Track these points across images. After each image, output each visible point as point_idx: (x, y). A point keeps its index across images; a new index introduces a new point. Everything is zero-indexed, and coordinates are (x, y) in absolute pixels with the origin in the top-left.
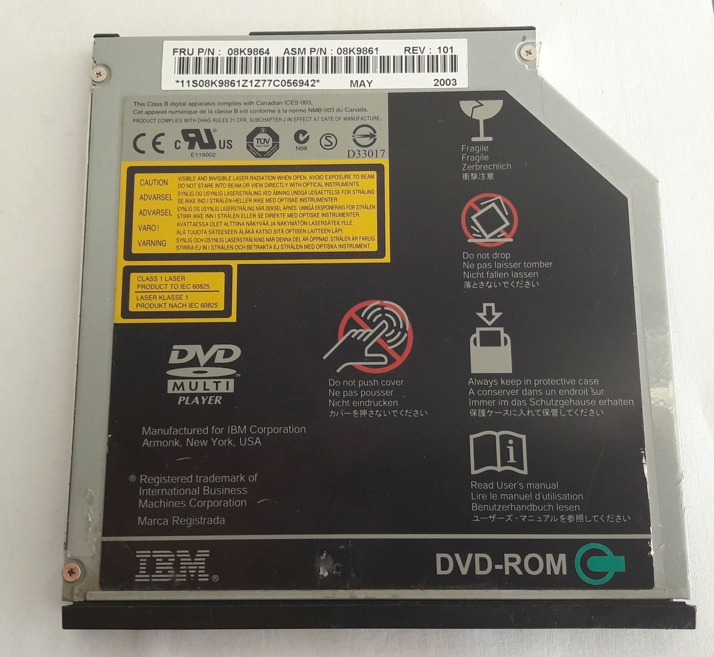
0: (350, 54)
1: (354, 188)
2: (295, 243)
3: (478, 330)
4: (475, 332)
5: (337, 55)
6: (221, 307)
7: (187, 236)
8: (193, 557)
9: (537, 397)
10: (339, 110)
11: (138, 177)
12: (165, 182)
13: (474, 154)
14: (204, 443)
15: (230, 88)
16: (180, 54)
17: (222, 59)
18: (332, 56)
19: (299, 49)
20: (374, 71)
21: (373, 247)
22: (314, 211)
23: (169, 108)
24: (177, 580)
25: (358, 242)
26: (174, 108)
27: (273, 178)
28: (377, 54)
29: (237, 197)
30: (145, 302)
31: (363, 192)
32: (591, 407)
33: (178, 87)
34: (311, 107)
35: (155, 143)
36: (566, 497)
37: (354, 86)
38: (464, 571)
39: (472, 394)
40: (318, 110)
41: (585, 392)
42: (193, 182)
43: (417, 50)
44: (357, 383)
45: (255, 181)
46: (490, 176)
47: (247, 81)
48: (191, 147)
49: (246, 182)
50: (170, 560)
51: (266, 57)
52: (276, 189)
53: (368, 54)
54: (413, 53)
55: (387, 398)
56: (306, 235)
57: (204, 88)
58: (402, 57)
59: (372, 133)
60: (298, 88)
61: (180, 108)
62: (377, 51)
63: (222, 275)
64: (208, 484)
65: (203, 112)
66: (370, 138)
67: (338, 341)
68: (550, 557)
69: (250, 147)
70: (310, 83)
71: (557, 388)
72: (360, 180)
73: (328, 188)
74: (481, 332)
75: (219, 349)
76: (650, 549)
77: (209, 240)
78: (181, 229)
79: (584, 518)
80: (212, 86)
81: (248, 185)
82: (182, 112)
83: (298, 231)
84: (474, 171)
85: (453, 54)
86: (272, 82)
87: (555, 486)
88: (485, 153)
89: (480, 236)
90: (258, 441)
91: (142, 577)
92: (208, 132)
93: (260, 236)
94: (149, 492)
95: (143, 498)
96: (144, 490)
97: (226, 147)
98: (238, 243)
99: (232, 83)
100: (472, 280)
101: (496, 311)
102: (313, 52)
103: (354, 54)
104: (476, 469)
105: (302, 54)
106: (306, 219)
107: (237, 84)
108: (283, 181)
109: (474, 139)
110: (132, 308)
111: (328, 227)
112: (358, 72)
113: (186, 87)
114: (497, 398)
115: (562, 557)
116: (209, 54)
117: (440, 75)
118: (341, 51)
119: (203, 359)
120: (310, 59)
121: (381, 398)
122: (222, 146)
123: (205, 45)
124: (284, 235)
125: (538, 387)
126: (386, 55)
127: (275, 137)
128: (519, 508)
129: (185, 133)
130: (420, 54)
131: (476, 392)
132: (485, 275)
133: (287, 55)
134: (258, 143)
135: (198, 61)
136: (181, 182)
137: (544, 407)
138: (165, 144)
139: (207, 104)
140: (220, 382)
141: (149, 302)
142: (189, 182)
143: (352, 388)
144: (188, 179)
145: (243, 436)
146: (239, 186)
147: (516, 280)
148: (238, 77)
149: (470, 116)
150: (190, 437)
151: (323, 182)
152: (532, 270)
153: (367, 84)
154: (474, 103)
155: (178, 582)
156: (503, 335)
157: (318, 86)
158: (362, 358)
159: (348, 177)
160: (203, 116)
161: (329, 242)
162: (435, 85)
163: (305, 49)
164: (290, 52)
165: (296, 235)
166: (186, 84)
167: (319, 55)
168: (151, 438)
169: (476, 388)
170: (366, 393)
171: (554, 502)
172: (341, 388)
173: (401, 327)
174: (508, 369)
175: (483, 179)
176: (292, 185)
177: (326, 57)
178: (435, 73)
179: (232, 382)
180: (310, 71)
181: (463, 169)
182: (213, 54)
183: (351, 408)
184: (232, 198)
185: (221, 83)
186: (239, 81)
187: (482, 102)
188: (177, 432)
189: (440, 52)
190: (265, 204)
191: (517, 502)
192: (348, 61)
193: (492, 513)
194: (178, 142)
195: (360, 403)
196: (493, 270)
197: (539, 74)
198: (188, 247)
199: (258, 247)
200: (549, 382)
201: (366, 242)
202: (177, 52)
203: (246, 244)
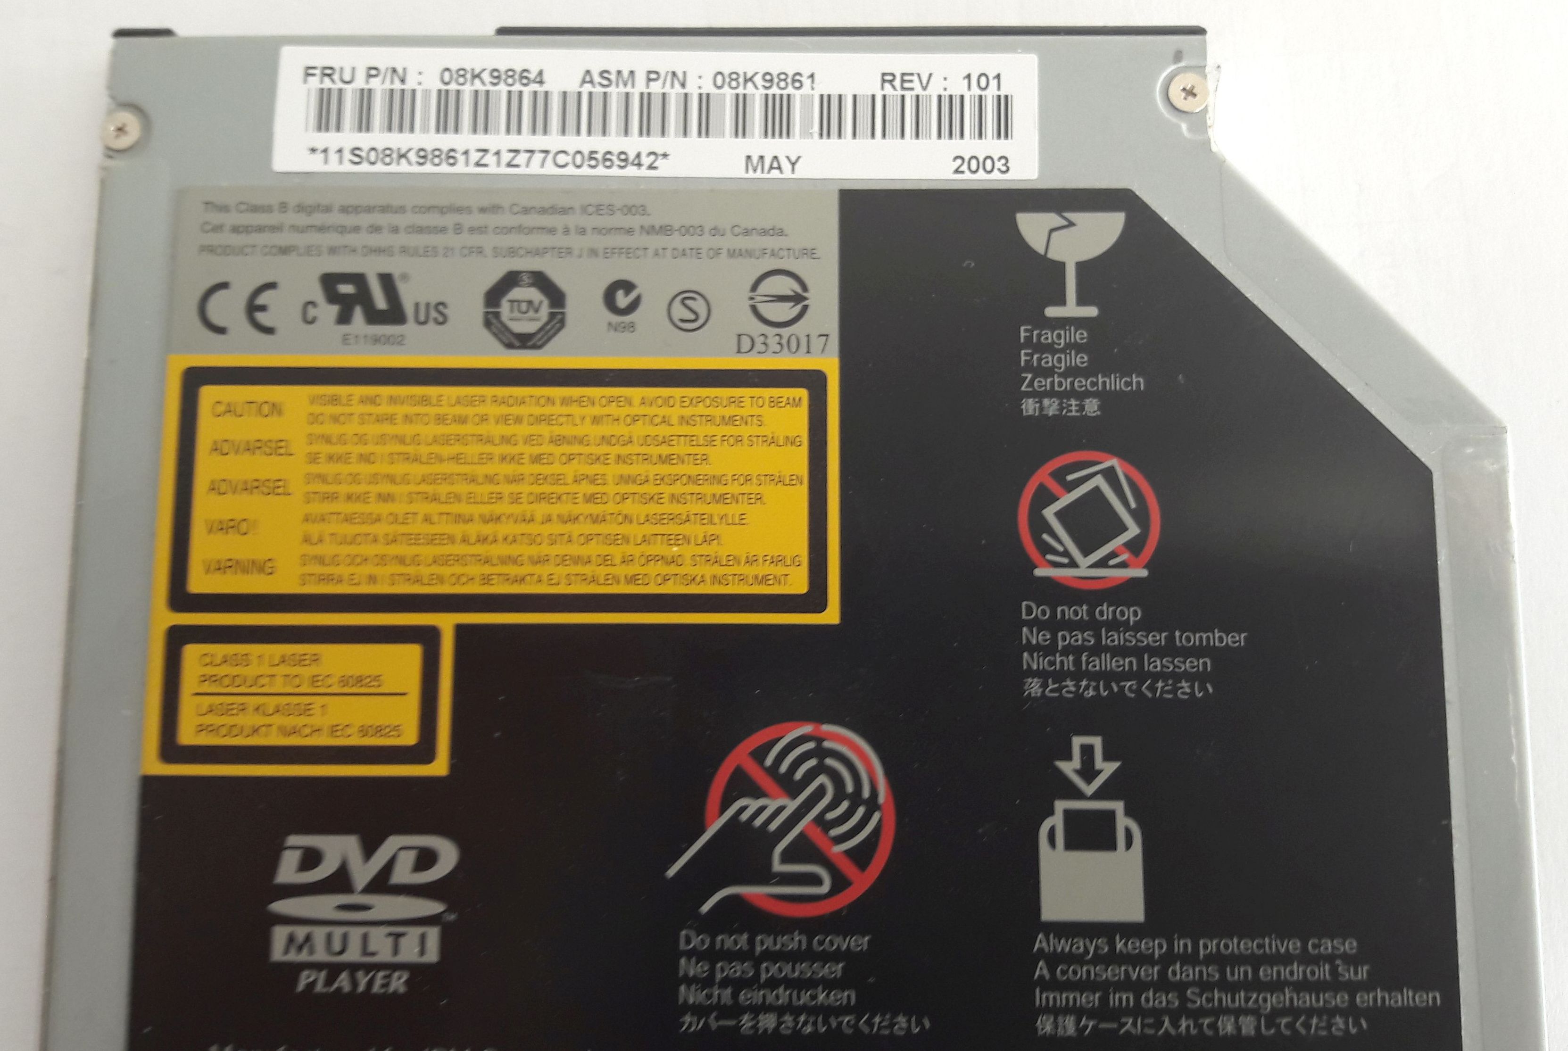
0: (745, 87)
1: (752, 429)
2: (602, 570)
3: (1060, 805)
4: (1051, 812)
5: (713, 90)
6: (410, 737)
7: (327, 550)
9: (1204, 986)
10: (716, 231)
11: (208, 395)
12: (276, 409)
13: (1050, 348)
15: (444, 168)
17: (427, 93)
18: (701, 91)
19: (619, 72)
20: (806, 133)
22: (650, 489)
23: (291, 218)
26: (303, 220)
27: (549, 400)
28: (813, 89)
29: (456, 449)
30: (217, 721)
32: (1337, 1011)
33: (316, 164)
34: (647, 221)
35: (253, 308)
37: (755, 170)
39: (1043, 976)
40: (665, 230)
41: (1324, 972)
42: (347, 409)
43: (911, 81)
44: (752, 941)
45: (504, 410)
46: (1093, 407)
47: (485, 151)
48: (345, 318)
49: (480, 409)
51: (535, 93)
52: (557, 430)
53: (790, 90)
54: (903, 88)
55: (828, 984)
56: (631, 549)
57: (379, 168)
58: (873, 97)
59: (799, 290)
60: (615, 171)
61: (318, 219)
62: (813, 82)
65: (375, 229)
66: (792, 304)
67: (703, 830)
69: (492, 321)
70: (646, 161)
71: (1255, 960)
72: (766, 411)
73: (686, 429)
74: (1067, 812)
75: (402, 847)
77: (383, 560)
78: (313, 530)
81: (484, 418)
82: (320, 229)
83: (613, 540)
84: (1051, 394)
85: (1002, 92)
86: (550, 157)
88: (1078, 348)
89: (1065, 561)
92: (387, 281)
97: (431, 318)
98: (458, 569)
99: (450, 156)
100: (1043, 676)
101: (1105, 754)
103: (756, 87)
105: (625, 85)
106: (629, 507)
107: (461, 158)
108: (574, 410)
109: (1051, 311)
110: (186, 735)
111: (688, 529)
112: (766, 135)
113: (334, 166)
114: (1103, 987)
117: (969, 146)
119: (362, 873)
120: (646, 99)
122: (422, 317)
123: (384, 57)
125: (1209, 959)
126: (835, 92)
127: (556, 297)
129: (329, 282)
130: (918, 90)
131: (1051, 970)
132: (1077, 664)
133: (588, 87)
134: (512, 310)
135: (366, 98)
136: (317, 409)
137: (1221, 1010)
138: (278, 309)
140: (403, 935)
142: (337, 408)
143: (740, 956)
144: (336, 400)
146: (463, 420)
149: (1044, 251)
151: (675, 413)
153: (786, 166)
154: (1055, 219)
156: (1123, 821)
157: (665, 169)
158: (765, 875)
159: (737, 402)
160: (373, 239)
162: (957, 171)
163: (632, 73)
164: (597, 79)
165: (604, 550)
166: (334, 157)
167: (669, 89)
169: (1053, 959)
170: (773, 969)
172: (712, 956)
173: (866, 793)
174: (1134, 911)
175: (1074, 414)
177: (686, 95)
178: (957, 142)
179: (433, 935)
180: (645, 130)
181: (1023, 388)
182: (403, 81)
183: (736, 1010)
185: (423, 156)
186: (467, 154)
187: (1071, 216)
189: (970, 87)
190: (528, 469)
192: (741, 104)
194: (310, 308)
195: (756, 998)
196: (1097, 649)
197: (1214, 149)
198: (329, 580)
199: (507, 579)
200: (1236, 945)
201: (779, 569)
203: (476, 570)
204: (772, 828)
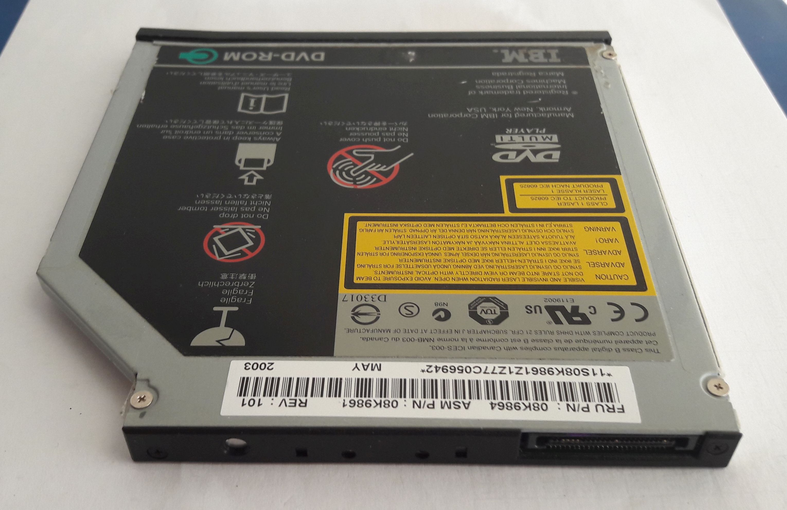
0: (381, 401)
1: (378, 270)
5: (399, 400)
8: (515, 59)
13: (238, 296)
14: (517, 109)
16: (613, 406)
17: (554, 399)
18: (405, 399)
19: (450, 408)
20: (349, 381)
22: (425, 251)
24: (525, 50)
25: (377, 228)
27: (473, 280)
28: (344, 400)
32: (175, 124)
34: (431, 343)
35: (621, 312)
36: (214, 83)
37: (376, 364)
38: (303, 54)
41: (177, 132)
43: (290, 403)
47: (517, 373)
48: (575, 308)
51: (494, 399)
52: (469, 270)
54: (296, 400)
56: (432, 234)
57: (573, 367)
59: (356, 317)
60: (449, 365)
61: (598, 346)
62: (344, 403)
64: (509, 90)
65: (569, 341)
66: (360, 312)
67: (400, 164)
68: (236, 59)
69: (503, 306)
70: (433, 369)
72: (373, 275)
73: (409, 269)
74: (262, 167)
75: (514, 159)
76: (157, 60)
79: (203, 74)
80: (563, 369)
85: (242, 397)
86: (483, 370)
87: (221, 88)
88: (226, 296)
91: (553, 51)
92: (558, 321)
93: (482, 233)
94: (559, 87)
95: (562, 84)
96: (564, 87)
99: (536, 372)
101: (243, 180)
103: (375, 401)
105: (446, 402)
109: (235, 309)
113: (597, 369)
115: (226, 59)
116: (574, 405)
117: (263, 374)
119: (528, 154)
121: (361, 131)
124: (457, 234)
126: (333, 399)
127: (474, 315)
128: (253, 79)
130: (287, 399)
133: (467, 401)
134: (494, 310)
139: (566, 349)
140: (509, 141)
141: (590, 188)
142: (570, 277)
144: (573, 280)
145: (483, 112)
146: (512, 273)
147: (219, 199)
148: (530, 378)
149: (236, 331)
152: (200, 205)
153: (360, 366)
154: (226, 343)
156: (241, 165)
157: (424, 365)
158: (376, 154)
159: (385, 279)
160: (568, 337)
161: (407, 228)
162: (272, 364)
163: (442, 408)
164: (462, 405)
170: (375, 134)
173: (338, 172)
174: (241, 146)
175: (233, 274)
176: (451, 273)
177: (413, 397)
179: (498, 141)
180: (434, 383)
181: (254, 282)
182: (568, 405)
184: (518, 263)
185: (551, 372)
187: (218, 344)
188: (542, 115)
191: (255, 81)
192: (383, 392)
193: (276, 77)
195: (381, 129)
198: (560, 226)
199: (484, 226)
201: (369, 228)
203: (497, 228)
204: (374, 164)
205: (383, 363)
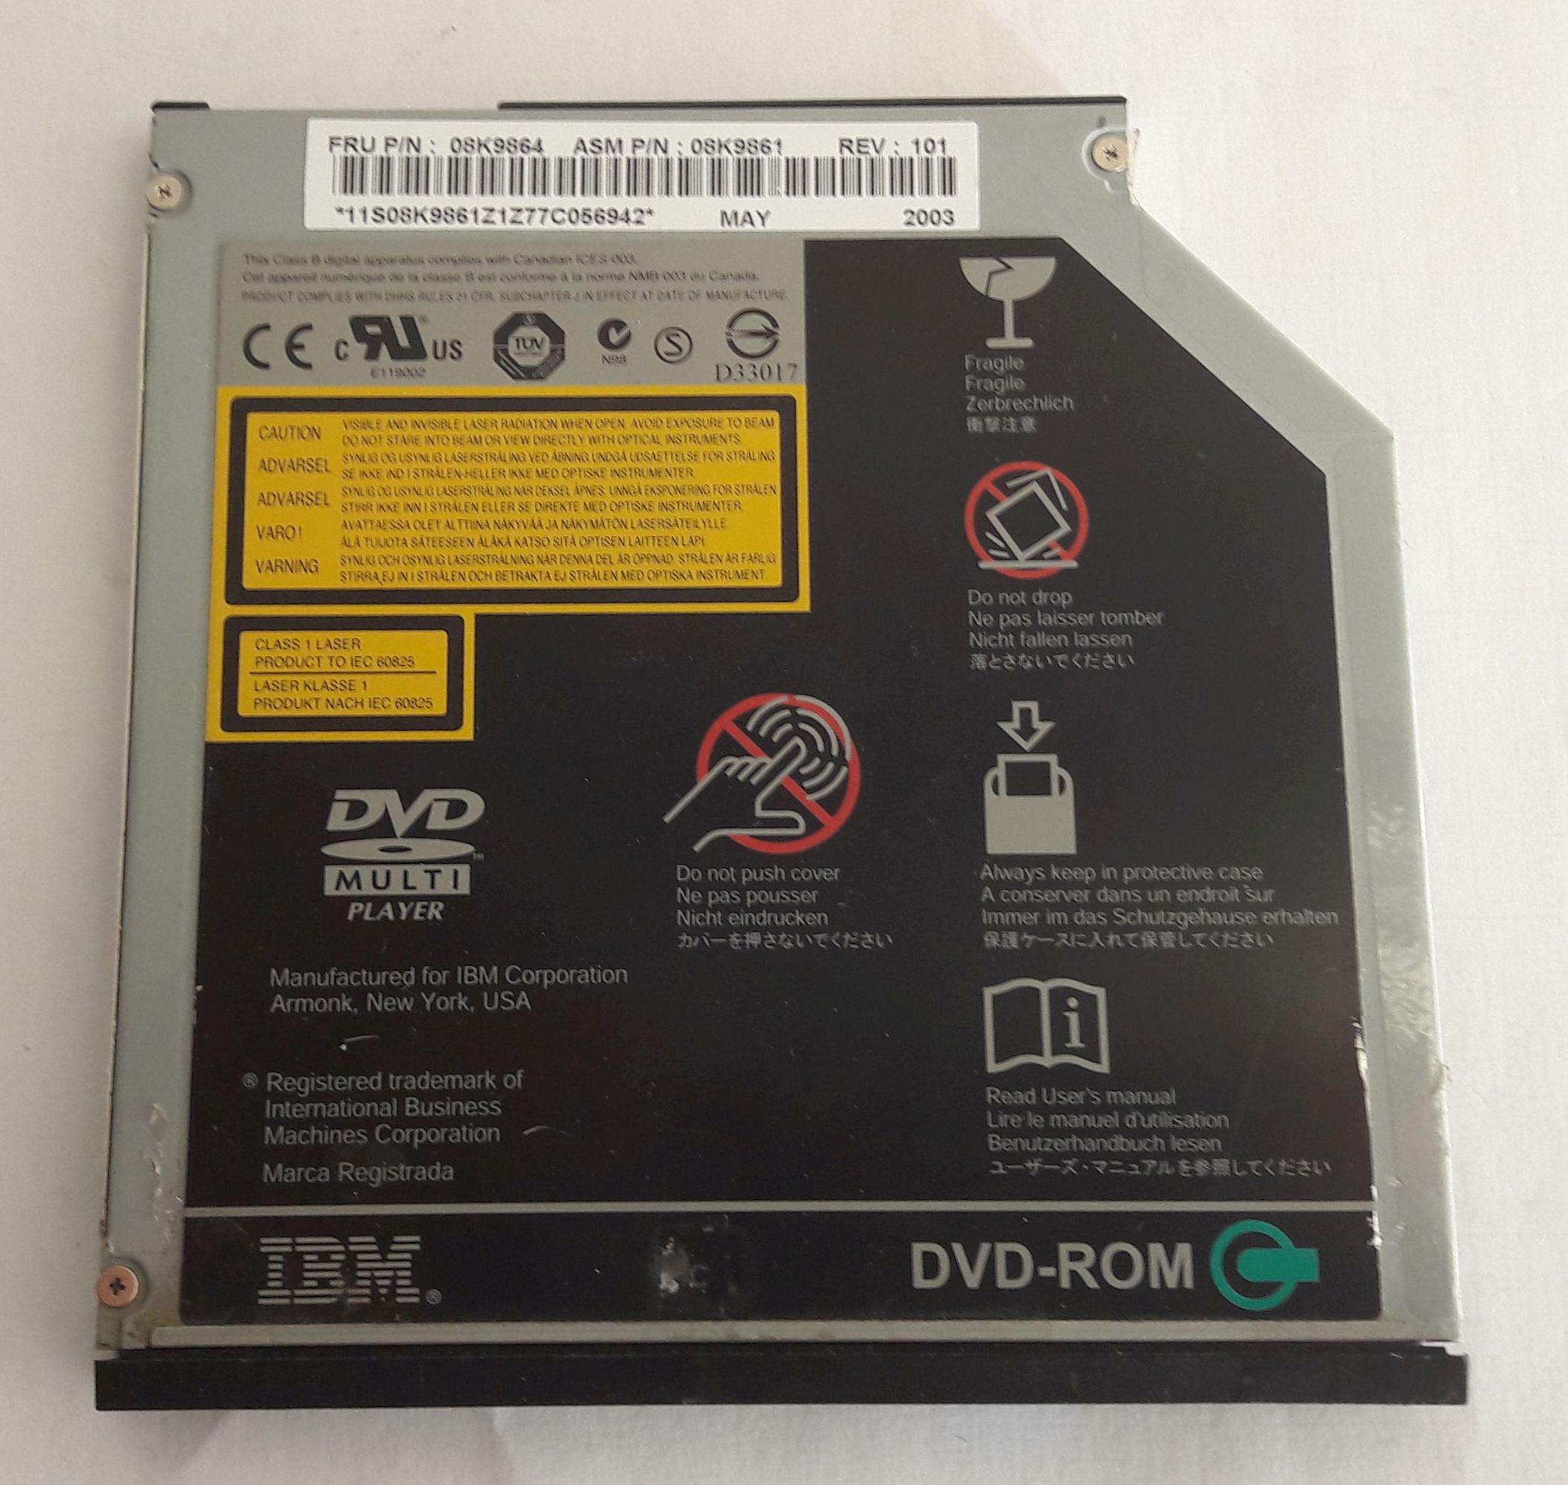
0: (720, 152)
1: (732, 447)
2: (601, 569)
3: (1003, 759)
4: (995, 765)
5: (691, 155)
6: (440, 708)
7: (363, 552)
8: (384, 1250)
9: (1128, 907)
10: (696, 277)
11: (255, 421)
12: (315, 432)
13: (992, 375)
14: (407, 1004)
15: (456, 225)
16: (346, 150)
17: (439, 160)
18: (681, 157)
19: (608, 141)
20: (774, 192)
21: (773, 577)
22: (642, 499)
23: (323, 269)
24: (351, 1300)
25: (740, 567)
26: (333, 270)
27: (552, 423)
28: (780, 153)
29: (472, 465)
30: (272, 695)
31: (750, 457)
32: (1246, 928)
33: (343, 223)
34: (634, 269)
35: (292, 347)
36: (1192, 1121)
37: (729, 224)
38: (972, 1280)
39: (989, 900)
40: (650, 276)
41: (1233, 895)
42: (377, 433)
43: (866, 146)
44: (738, 876)
45: (513, 432)
46: (1029, 424)
47: (492, 210)
48: (372, 355)
49: (493, 432)
50: (334, 1257)
51: (535, 160)
52: (559, 449)
53: (761, 155)
54: (859, 152)
55: (805, 908)
56: (626, 550)
57: (399, 225)
58: (833, 160)
59: (770, 326)
60: (606, 226)
61: (346, 270)
62: (780, 147)
63: (440, 638)
64: (418, 1093)
65: (398, 278)
66: (764, 339)
67: (694, 783)
68: (1156, 1250)
69: (501, 357)
70: (633, 217)
71: (1173, 886)
72: (743, 431)
73: (672, 447)
74: (1009, 766)
75: (437, 800)
76: (1371, 1233)
77: (412, 560)
78: (351, 535)
79: (1231, 1166)
80: (416, 220)
81: (495, 440)
82: (349, 278)
83: (610, 542)
84: (993, 413)
85: (947, 155)
86: (549, 214)
87: (1169, 1098)
88: (1016, 373)
90: (524, 1001)
91: (273, 1294)
92: (408, 322)
93: (525, 552)
94: (285, 1109)
95: (275, 1124)
96: (274, 1106)
97: (448, 354)
98: (477, 568)
99: (462, 216)
100: (987, 651)
101: (1042, 719)
102: (639, 147)
103: (729, 152)
104: (999, 1059)
105: (614, 152)
106: (624, 514)
107: (471, 217)
108: (574, 431)
109: (993, 343)
110: (245, 708)
111: (676, 532)
112: (739, 193)
113: (359, 224)
114: (1041, 908)
115: (1184, 1251)
116: (408, 150)
117: (919, 202)
118: (698, 145)
119: (402, 821)
120: (632, 164)
121: (790, 908)
122: (440, 353)
123: (401, 129)
124: (578, 551)
125: (1133, 885)
126: (799, 156)
127: (556, 334)
128: (1092, 1145)
129: (358, 324)
130: (873, 154)
131: (996, 895)
132: (1017, 641)
133: (581, 154)
134: (518, 346)
135: (385, 164)
136: (350, 432)
137: (1145, 927)
138: (314, 347)
139: (405, 261)
140: (439, 871)
141: (282, 695)
142: (368, 433)
143: (729, 887)
144: (367, 425)
145: (491, 989)
146: (477, 441)
147: (1083, 651)
148: (473, 201)
149: (982, 290)
150: (375, 991)
151: (662, 433)
152: (1120, 630)
153: (757, 220)
154: (993, 264)
155: (352, 1305)
156: (1056, 771)
157: (650, 224)
158: (750, 821)
159: (718, 424)
160: (396, 288)
161: (678, 567)
162: (909, 223)
163: (620, 142)
164: (588, 146)
165: (603, 551)
166: (358, 215)
167: (652, 155)
168: (289, 992)
169: (997, 885)
170: (757, 897)
171: (1164, 1133)
172: (704, 887)
173: (835, 751)
174: (1067, 845)
175: (1012, 430)
176: (593, 440)
177: (668, 160)
178: (907, 198)
179: (464, 871)
180: (632, 190)
181: (968, 409)
182: (417, 150)
183: (726, 930)
184: (462, 467)
185: (437, 214)
186: (475, 213)
187: (1008, 261)
188: (347, 979)
189: (918, 151)
190: (535, 482)
191: (1084, 1132)
192: (717, 167)
193: (1031, 1156)
194: (342, 347)
195: (743, 919)
196: (1033, 630)
197: (1134, 202)
198: (366, 576)
199: (519, 575)
200: (1154, 873)
201: (756, 567)
202: (339, 145)
203: (492, 568)
204: (754, 781)
205: (719, 228)
